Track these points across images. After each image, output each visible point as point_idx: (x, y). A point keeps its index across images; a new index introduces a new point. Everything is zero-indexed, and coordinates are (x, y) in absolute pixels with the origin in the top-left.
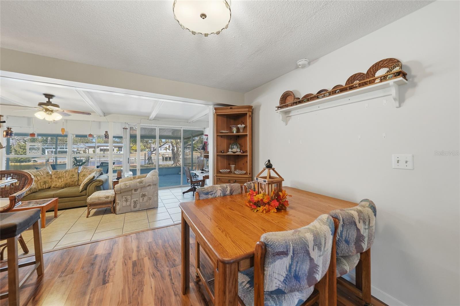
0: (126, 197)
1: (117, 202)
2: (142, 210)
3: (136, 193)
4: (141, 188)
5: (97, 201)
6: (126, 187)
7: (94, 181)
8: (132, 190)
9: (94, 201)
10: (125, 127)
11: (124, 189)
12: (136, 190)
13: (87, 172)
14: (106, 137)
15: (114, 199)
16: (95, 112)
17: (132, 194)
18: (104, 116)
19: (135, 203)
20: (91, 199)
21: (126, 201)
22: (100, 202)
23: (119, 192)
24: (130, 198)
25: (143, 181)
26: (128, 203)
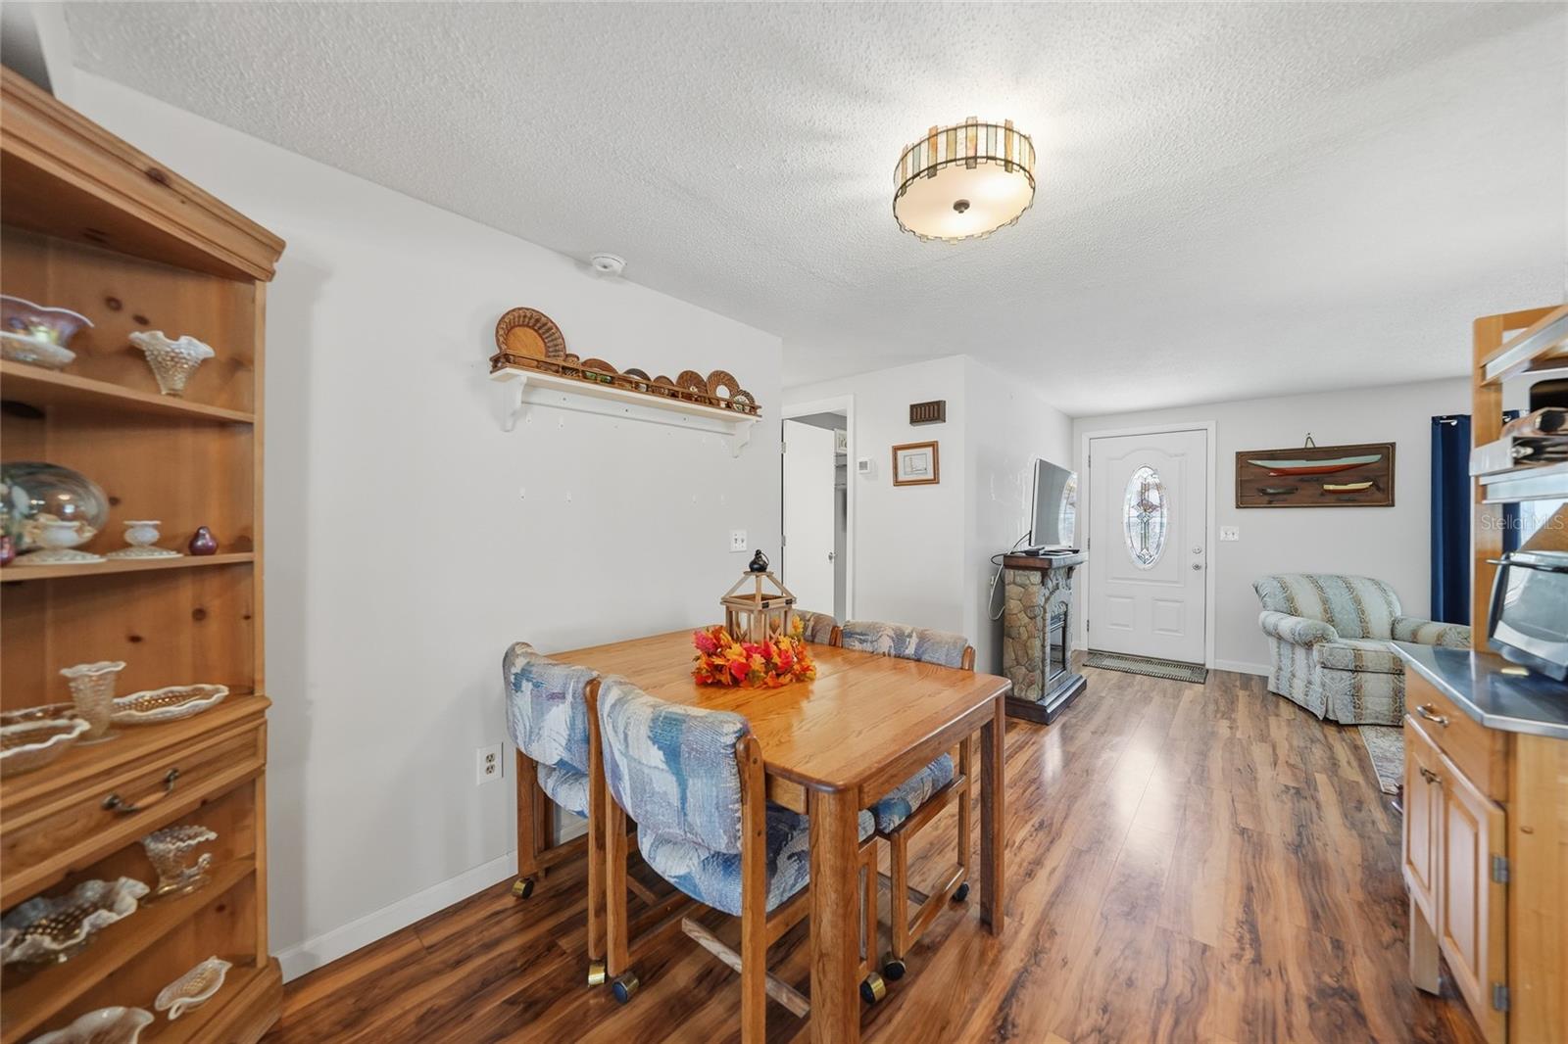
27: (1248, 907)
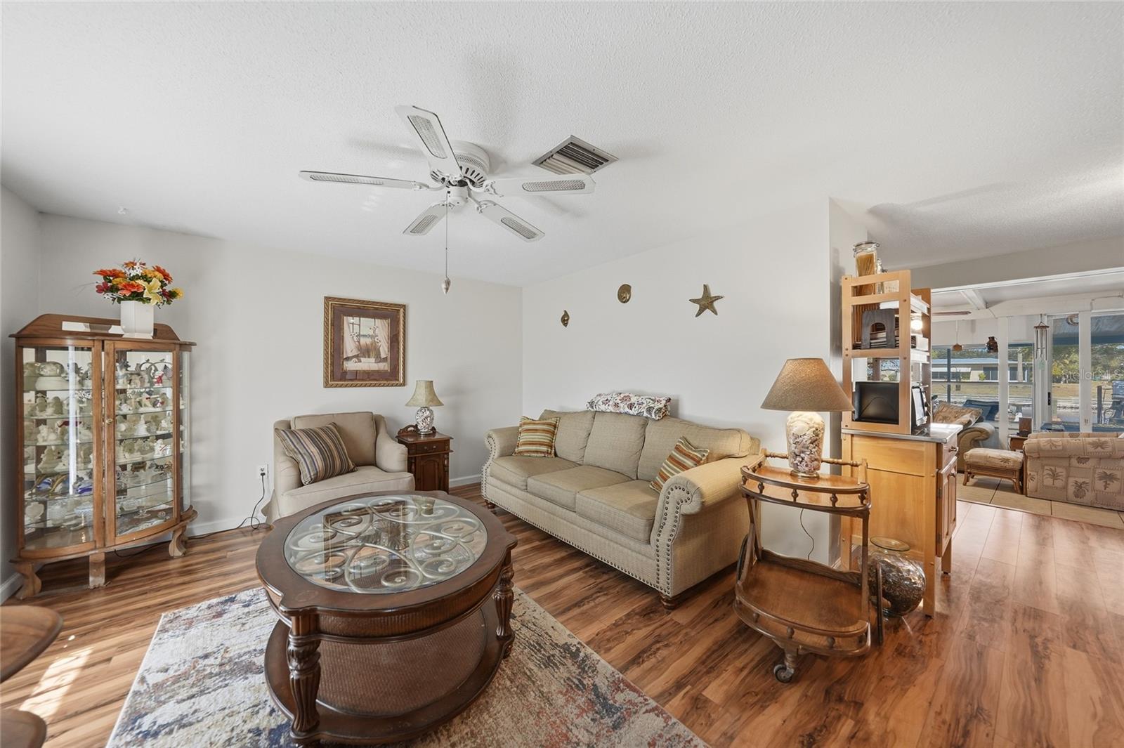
0: (1053, 468)
1: (1029, 473)
2: (1102, 508)
3: (1081, 465)
4: (1100, 459)
5: (982, 462)
6: (1053, 448)
7: (969, 430)
8: (1070, 457)
9: (977, 460)
10: (1042, 325)
11: (1048, 451)
12: (1081, 460)
13: (950, 412)
14: (992, 349)
15: (1022, 467)
16: (969, 304)
17: (1069, 466)
18: (987, 308)
19: (1079, 486)
20: (971, 456)
21: (1054, 476)
22: (988, 464)
23: (1035, 455)
24: (1064, 474)
25: (1106, 442)
26: (1059, 483)
27: (1040, 668)
